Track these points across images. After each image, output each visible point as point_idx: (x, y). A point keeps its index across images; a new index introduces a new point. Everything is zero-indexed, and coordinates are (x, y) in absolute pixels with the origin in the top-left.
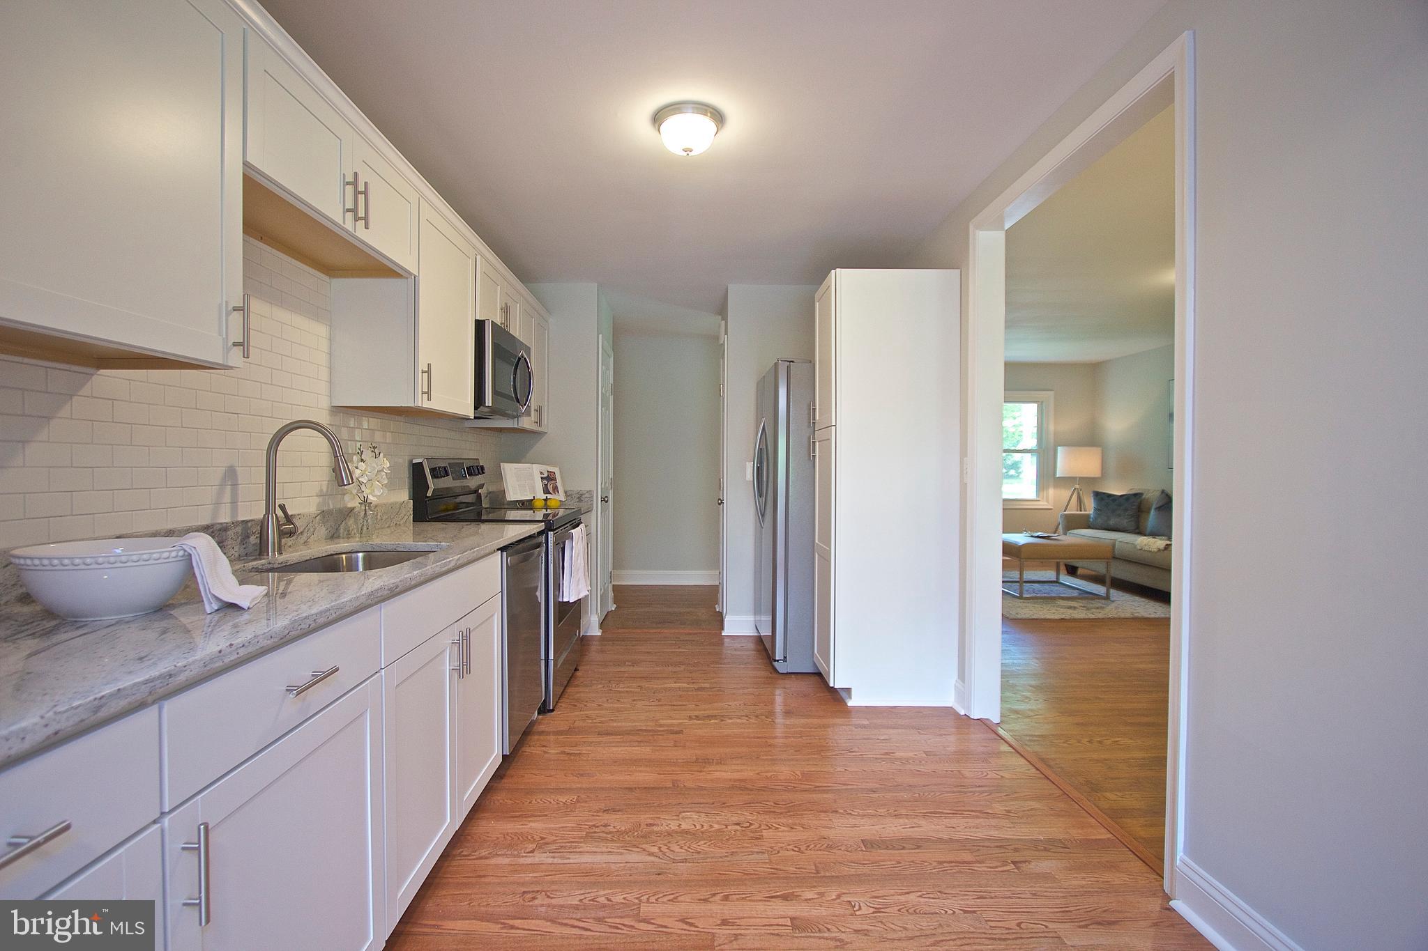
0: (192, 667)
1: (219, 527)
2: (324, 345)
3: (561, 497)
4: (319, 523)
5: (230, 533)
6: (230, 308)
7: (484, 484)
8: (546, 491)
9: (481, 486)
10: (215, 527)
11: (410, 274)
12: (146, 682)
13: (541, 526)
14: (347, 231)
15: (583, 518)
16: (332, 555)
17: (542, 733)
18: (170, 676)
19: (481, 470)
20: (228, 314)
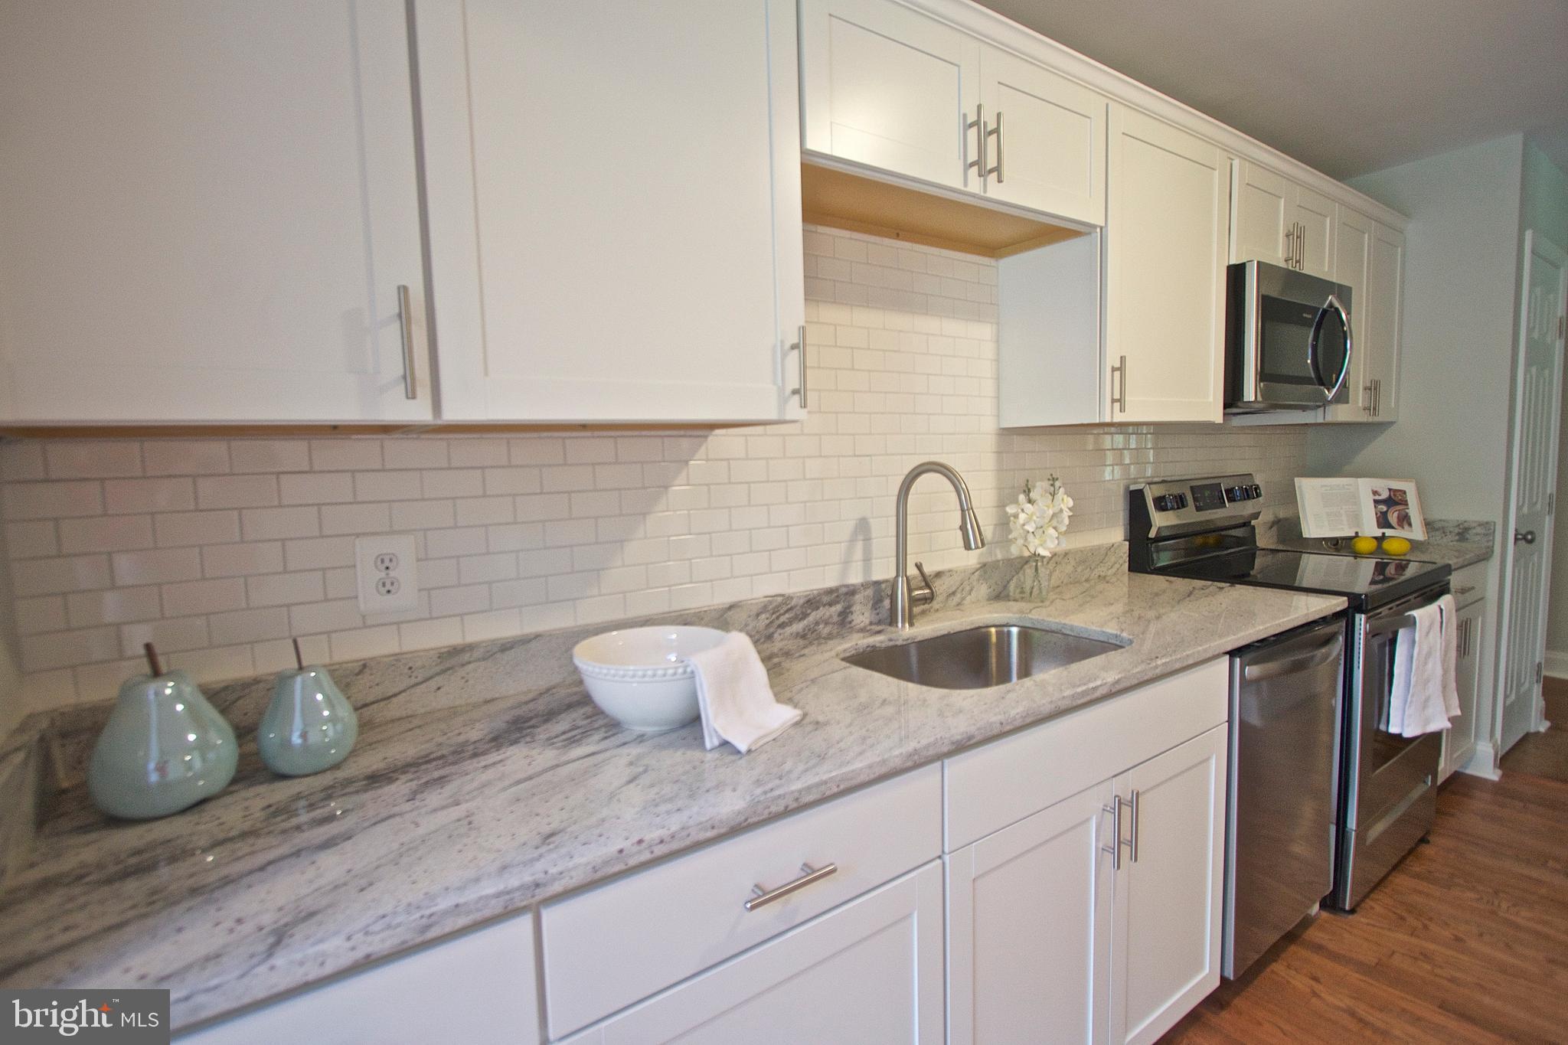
0: (573, 873)
1: (844, 590)
2: (988, 350)
3: (1417, 533)
4: (979, 580)
5: (858, 597)
6: (787, 345)
7: (1259, 513)
8: (1383, 522)
9: (1256, 516)
10: (840, 592)
11: (1094, 227)
12: (498, 895)
13: (1339, 603)
14: (973, 196)
15: (1455, 580)
16: (980, 628)
17: (1319, 948)
18: (537, 885)
19: (1250, 492)
20: (784, 356)
